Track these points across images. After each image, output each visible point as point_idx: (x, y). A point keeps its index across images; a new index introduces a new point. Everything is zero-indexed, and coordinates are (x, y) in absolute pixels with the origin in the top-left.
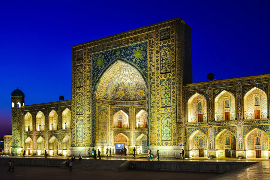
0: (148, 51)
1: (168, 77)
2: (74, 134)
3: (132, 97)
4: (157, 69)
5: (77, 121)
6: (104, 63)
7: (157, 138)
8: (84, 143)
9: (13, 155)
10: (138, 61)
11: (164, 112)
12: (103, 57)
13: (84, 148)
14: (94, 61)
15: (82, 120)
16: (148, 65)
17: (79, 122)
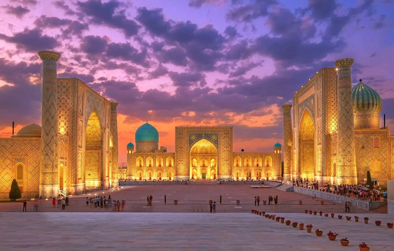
0: (219, 138)
1: (228, 149)
2: (178, 170)
3: (209, 152)
4: (223, 145)
5: (179, 163)
6: (195, 139)
7: (222, 172)
8: (183, 174)
9: (130, 180)
10: (214, 141)
11: (225, 162)
12: (195, 135)
13: (184, 176)
14: (190, 137)
15: (182, 163)
16: (219, 143)
17: (181, 164)
